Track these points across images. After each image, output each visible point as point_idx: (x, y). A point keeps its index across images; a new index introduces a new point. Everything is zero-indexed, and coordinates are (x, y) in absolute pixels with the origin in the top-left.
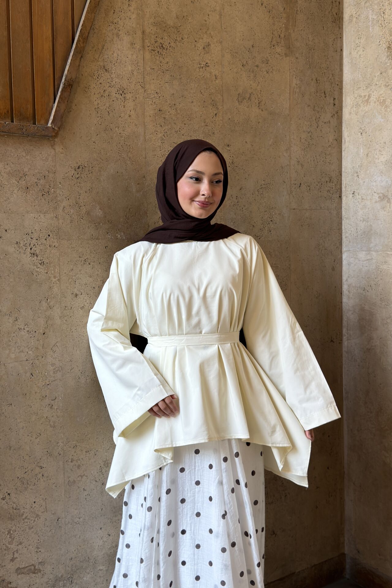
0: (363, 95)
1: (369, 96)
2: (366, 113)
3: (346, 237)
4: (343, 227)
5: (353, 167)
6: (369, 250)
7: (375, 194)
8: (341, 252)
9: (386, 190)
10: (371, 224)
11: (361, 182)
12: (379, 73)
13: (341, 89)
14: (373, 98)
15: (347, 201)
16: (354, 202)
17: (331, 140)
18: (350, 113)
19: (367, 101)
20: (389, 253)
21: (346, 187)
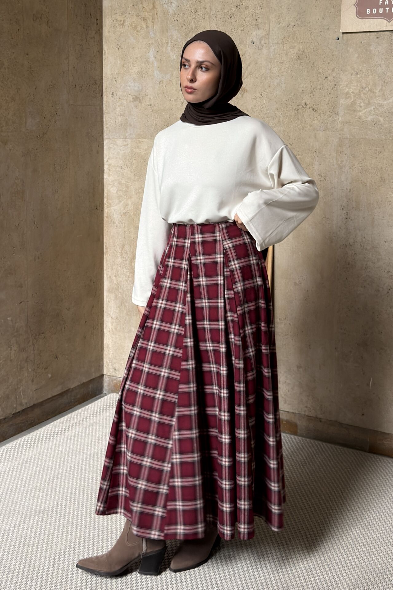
0: (119, 19)
1: (124, 21)
2: (121, 34)
3: (107, 128)
4: (104, 120)
5: (112, 74)
6: (125, 138)
7: (130, 96)
8: (103, 139)
9: (138, 93)
10: (127, 118)
11: (119, 86)
12: (131, 5)
13: (101, 12)
14: (127, 23)
15: (107, 99)
16: (113, 101)
17: (95, 52)
18: (109, 32)
19: (123, 24)
20: (141, 140)
21: (106, 88)
